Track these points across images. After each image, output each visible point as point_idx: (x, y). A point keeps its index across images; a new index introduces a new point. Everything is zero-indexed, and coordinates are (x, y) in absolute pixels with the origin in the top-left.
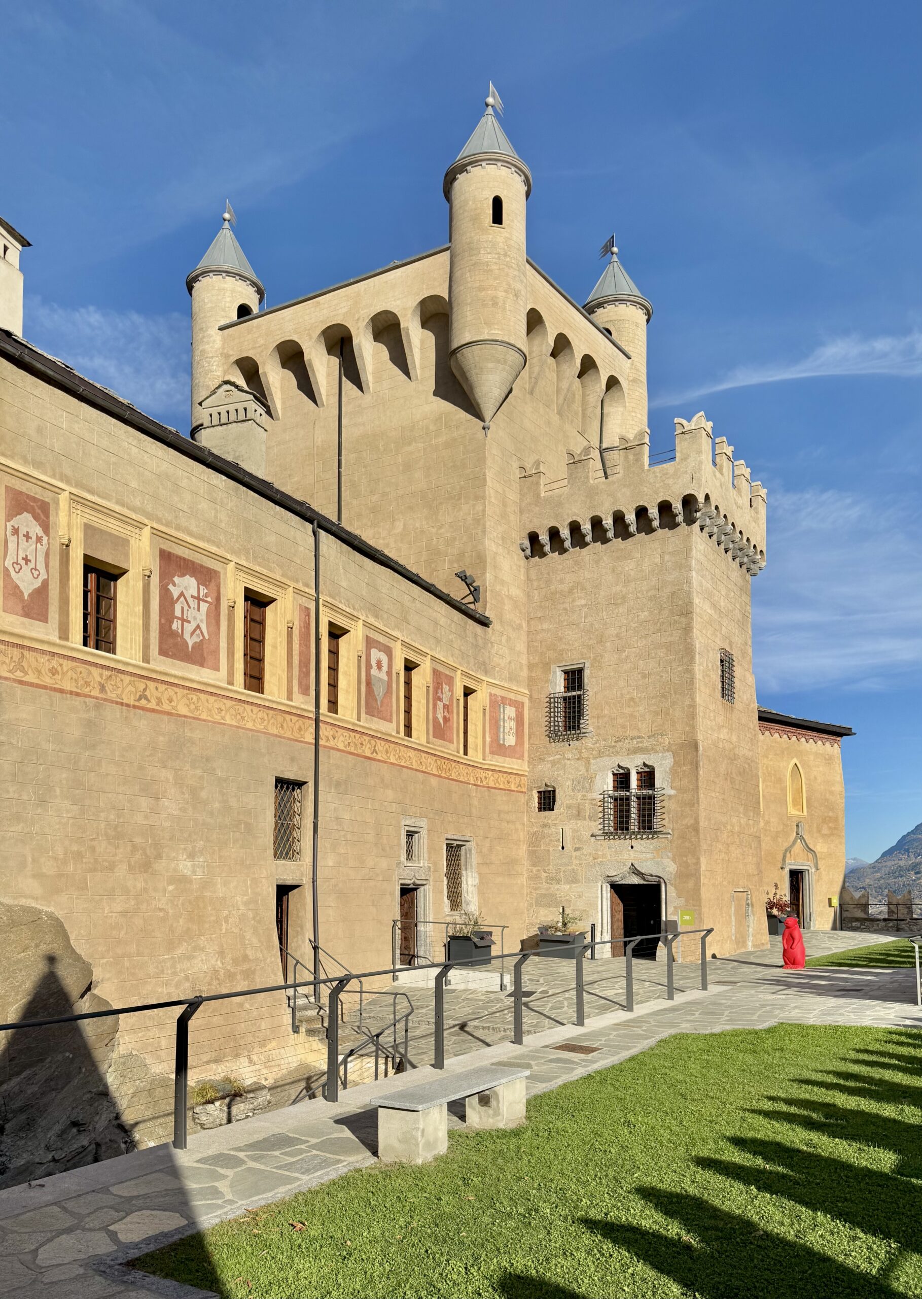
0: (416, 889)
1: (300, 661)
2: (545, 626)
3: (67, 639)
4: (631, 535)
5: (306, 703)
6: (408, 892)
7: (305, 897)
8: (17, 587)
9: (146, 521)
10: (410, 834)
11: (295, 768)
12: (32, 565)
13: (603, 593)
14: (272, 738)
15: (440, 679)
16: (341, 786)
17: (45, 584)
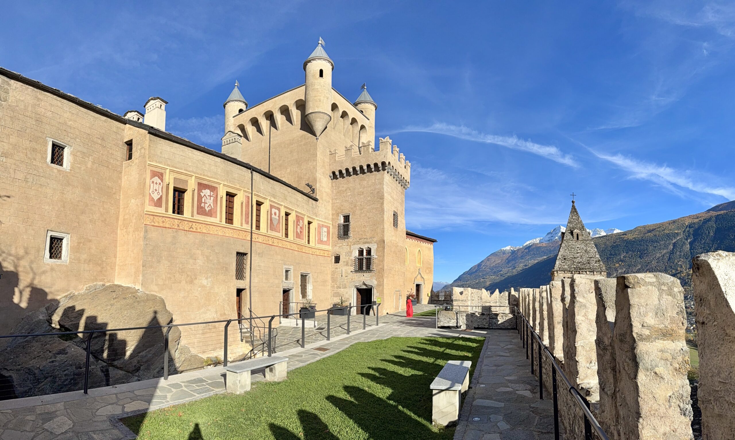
0: (289, 291)
1: (245, 213)
2: (337, 201)
3: (168, 212)
4: (365, 173)
5: (248, 227)
6: (286, 292)
7: (247, 293)
8: (153, 198)
9: (193, 174)
10: (287, 271)
11: (243, 249)
12: (157, 191)
13: (356, 191)
14: (235, 239)
15: (299, 218)
16: (261, 255)
17: (161, 197)
